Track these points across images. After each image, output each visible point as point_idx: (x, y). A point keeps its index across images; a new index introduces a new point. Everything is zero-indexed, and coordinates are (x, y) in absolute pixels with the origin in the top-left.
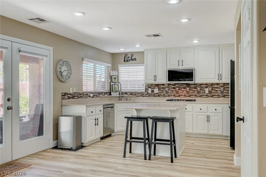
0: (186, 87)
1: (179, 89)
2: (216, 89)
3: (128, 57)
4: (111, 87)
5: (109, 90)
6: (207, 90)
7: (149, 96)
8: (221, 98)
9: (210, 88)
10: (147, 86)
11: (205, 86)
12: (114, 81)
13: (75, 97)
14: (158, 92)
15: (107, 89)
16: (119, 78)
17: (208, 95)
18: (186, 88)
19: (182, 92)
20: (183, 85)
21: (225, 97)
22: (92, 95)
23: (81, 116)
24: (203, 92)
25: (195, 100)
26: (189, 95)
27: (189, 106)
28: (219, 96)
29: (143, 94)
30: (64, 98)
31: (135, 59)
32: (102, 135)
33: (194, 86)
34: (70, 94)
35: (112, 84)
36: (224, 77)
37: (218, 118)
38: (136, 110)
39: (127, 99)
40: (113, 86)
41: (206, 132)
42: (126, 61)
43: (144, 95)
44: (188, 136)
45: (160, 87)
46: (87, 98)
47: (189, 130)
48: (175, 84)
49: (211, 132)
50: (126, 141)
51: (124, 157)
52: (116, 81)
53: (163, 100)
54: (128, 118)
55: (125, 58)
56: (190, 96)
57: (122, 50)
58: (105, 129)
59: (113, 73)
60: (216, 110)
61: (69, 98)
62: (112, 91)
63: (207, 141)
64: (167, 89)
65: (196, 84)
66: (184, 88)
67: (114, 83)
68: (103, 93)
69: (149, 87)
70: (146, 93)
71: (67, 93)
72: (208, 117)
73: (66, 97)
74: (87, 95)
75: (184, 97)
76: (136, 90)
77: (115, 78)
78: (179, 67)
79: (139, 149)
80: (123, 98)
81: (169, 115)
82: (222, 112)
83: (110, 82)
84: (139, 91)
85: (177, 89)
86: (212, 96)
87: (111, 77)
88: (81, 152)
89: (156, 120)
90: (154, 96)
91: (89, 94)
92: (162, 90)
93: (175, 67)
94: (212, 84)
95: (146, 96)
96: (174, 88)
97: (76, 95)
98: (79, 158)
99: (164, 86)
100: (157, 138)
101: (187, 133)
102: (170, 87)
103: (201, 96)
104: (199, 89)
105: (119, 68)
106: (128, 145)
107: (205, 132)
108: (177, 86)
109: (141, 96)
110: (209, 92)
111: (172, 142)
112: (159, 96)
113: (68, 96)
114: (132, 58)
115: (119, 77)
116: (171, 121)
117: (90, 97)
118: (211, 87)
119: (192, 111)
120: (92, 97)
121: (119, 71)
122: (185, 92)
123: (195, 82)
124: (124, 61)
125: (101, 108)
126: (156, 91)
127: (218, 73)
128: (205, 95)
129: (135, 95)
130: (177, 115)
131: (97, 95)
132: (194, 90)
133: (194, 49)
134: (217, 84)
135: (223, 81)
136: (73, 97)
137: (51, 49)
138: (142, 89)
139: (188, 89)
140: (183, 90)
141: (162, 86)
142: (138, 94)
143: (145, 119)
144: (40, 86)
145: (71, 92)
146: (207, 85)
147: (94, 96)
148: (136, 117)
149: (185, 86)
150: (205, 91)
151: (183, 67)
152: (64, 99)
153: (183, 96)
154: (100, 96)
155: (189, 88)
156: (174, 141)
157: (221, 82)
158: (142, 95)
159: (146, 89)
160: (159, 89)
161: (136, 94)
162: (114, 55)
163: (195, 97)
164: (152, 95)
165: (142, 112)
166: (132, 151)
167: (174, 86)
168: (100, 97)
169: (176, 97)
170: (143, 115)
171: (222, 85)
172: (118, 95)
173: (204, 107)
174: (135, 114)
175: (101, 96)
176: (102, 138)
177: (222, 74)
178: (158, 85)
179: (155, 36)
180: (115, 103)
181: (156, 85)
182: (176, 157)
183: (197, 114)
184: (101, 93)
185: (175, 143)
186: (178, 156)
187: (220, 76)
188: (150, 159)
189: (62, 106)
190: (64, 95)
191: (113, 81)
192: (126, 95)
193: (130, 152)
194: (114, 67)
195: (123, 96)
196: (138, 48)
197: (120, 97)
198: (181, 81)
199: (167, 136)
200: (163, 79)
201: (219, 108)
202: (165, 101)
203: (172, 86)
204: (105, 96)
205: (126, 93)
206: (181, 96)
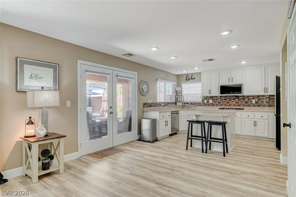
1: (230, 100)
2: (262, 100)
3: (189, 77)
4: (176, 98)
5: (175, 101)
6: (254, 101)
7: (205, 105)
8: (266, 108)
9: (257, 100)
10: (203, 98)
11: (252, 97)
14: (212, 102)
15: (173, 100)
16: (182, 93)
17: (255, 105)
18: (236, 99)
19: (232, 102)
20: (232, 97)
21: (270, 107)
22: (163, 105)
23: (156, 119)
24: (251, 102)
25: (243, 109)
27: (238, 113)
28: (264, 106)
31: (194, 78)
32: (170, 133)
33: (242, 97)
34: (149, 104)
35: (177, 96)
36: (269, 90)
37: (264, 124)
38: (196, 115)
39: (188, 108)
40: (178, 98)
41: (254, 135)
42: (188, 80)
43: (201, 105)
44: (238, 136)
45: (214, 99)
46: (160, 107)
47: (238, 132)
48: (226, 96)
49: (258, 135)
50: (188, 138)
51: (187, 149)
52: (180, 94)
53: (216, 109)
54: (190, 122)
55: (186, 78)
56: (238, 106)
57: (184, 72)
58: (172, 129)
59: (178, 89)
60: (262, 117)
61: (148, 106)
62: (177, 102)
63: (254, 142)
64: (219, 100)
65: (244, 96)
66: (234, 99)
67: (179, 96)
68: (171, 103)
69: (205, 99)
70: (203, 103)
71: (147, 103)
72: (255, 123)
74: (160, 104)
76: (195, 101)
77: (179, 92)
78: (229, 83)
79: (198, 144)
80: (185, 107)
81: (221, 120)
82: (267, 119)
83: (176, 96)
84: (197, 102)
85: (228, 100)
86: (258, 106)
87: (176, 92)
88: (156, 144)
89: (211, 123)
90: (209, 105)
91: (161, 104)
92: (215, 100)
93: (226, 83)
94: (258, 96)
95: (203, 106)
96: (225, 99)
97: (153, 105)
98: (155, 148)
99: (217, 98)
100: (212, 137)
101: (236, 135)
102: (222, 99)
103: (248, 106)
104: (246, 100)
105: (182, 85)
106: (190, 141)
107: (252, 134)
108: (227, 97)
109: (199, 105)
110: (256, 102)
111: (224, 140)
112: (213, 105)
113: (147, 105)
114: (192, 78)
115: (182, 91)
116: (223, 125)
117: (162, 106)
118: (257, 98)
119: (240, 117)
121: (182, 88)
122: (235, 102)
123: (243, 94)
124: (186, 80)
125: (170, 114)
126: (211, 101)
127: (264, 87)
128: (253, 104)
130: (228, 120)
131: (167, 104)
132: (242, 100)
133: (242, 69)
134: (263, 96)
135: (268, 93)
136: (151, 106)
137: (136, 73)
138: (200, 100)
139: (237, 100)
140: (233, 100)
141: (215, 98)
143: (202, 123)
144: (129, 98)
145: (149, 102)
146: (254, 97)
147: (164, 105)
148: (196, 121)
149: (234, 97)
150: (252, 102)
151: (233, 83)
152: (144, 107)
153: (233, 106)
156: (226, 140)
157: (266, 94)
159: (202, 100)
160: (213, 100)
161: (195, 104)
162: (178, 76)
163: (243, 106)
164: (207, 105)
165: (200, 117)
166: (193, 146)
167: (226, 98)
169: (227, 106)
170: (201, 119)
171: (267, 97)
172: (181, 105)
173: (251, 114)
174: (195, 119)
175: (170, 105)
176: (171, 135)
177: (267, 88)
178: (212, 97)
179: (209, 60)
180: (179, 110)
181: (210, 97)
182: (227, 152)
183: (245, 120)
184: (170, 103)
185: (226, 142)
186: (229, 152)
187: (266, 90)
188: (206, 152)
189: (143, 112)
190: (145, 104)
191: (178, 95)
192: (188, 105)
193: (191, 146)
194: (179, 85)
195: (185, 105)
196: (196, 70)
197: (183, 106)
198: (231, 94)
199: (220, 136)
200: (216, 92)
201: (265, 115)
202: (218, 109)
203: (223, 98)
204: (172, 105)
205: (187, 103)
206: (231, 106)
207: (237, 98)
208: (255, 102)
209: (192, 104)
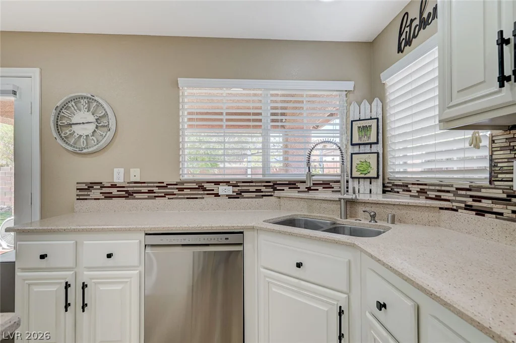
3: (412, 21)
12: (360, 138)
13: (134, 195)
16: (386, 127)
29: (478, 199)
30: (89, 195)
34: (114, 186)
39: (373, 217)
40: (355, 158)
43: (486, 204)
46: (203, 198)
52: (369, 138)
59: (363, 111)
61: (109, 196)
62: (352, 178)
67: (360, 149)
68: (304, 186)
71: (101, 183)
73: (95, 193)
74: (201, 189)
77: (365, 128)
83: (347, 146)
84: (461, 180)
97: (145, 190)
109: (468, 208)
113: (106, 190)
115: (387, 120)
120: (230, 197)
129: (438, 198)
136: (129, 195)
137: (34, 72)
142: (449, 196)
145: (119, 180)
147: (240, 192)
152: (86, 199)
154: (277, 193)
158: (470, 201)
161: (444, 196)
168: (279, 198)
175: (288, 192)
184: (293, 184)
190: (87, 188)
191: (356, 140)
204: (312, 194)
209: (422, 192)
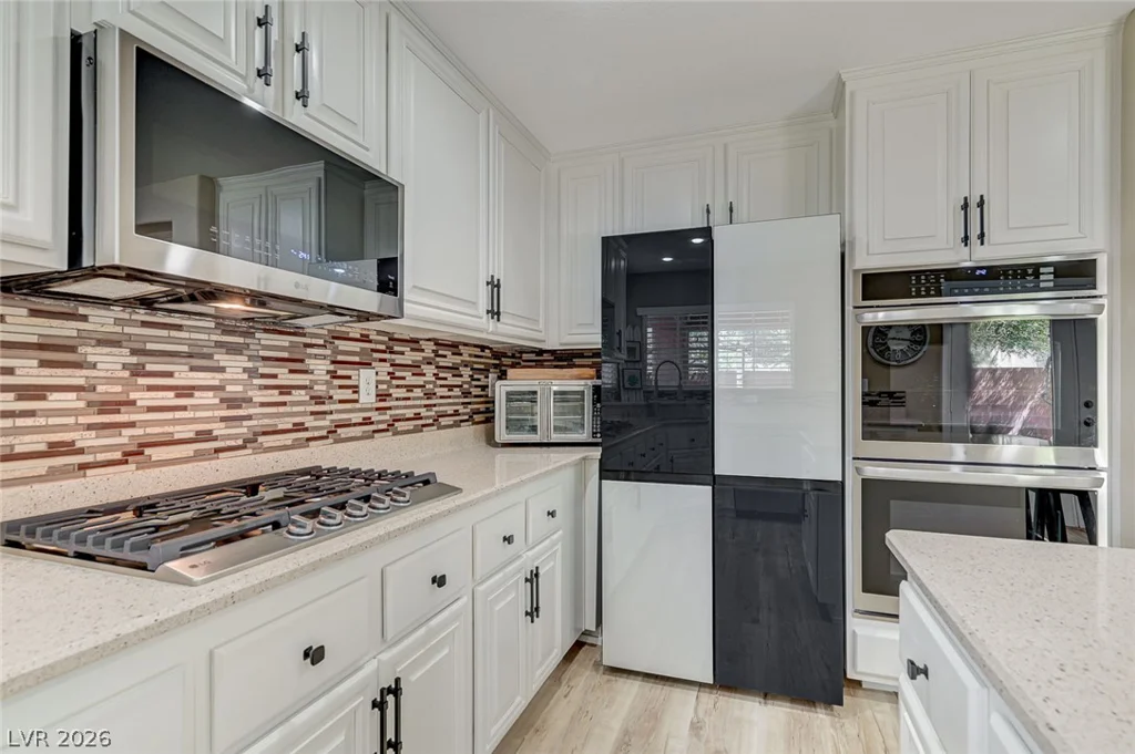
0: (219, 344)
1: (137, 371)
6: (368, 382)
9: (383, 371)
11: (355, 347)
17: (375, 416)
18: (222, 358)
19: (168, 398)
20: (179, 327)
24: (348, 394)
26: (243, 430)
33: (286, 341)
75: (199, 456)
86: (391, 426)
104: (320, 368)
110: (382, 396)
118: (384, 360)
122: (209, 398)
128: (357, 417)
132: (283, 377)
139: (235, 366)
140: (183, 375)
146: (368, 346)
150: (355, 389)
153: (188, 450)
155: (242, 362)
169: (83, 467)
187: (495, 295)
206: (156, 454)
207: (233, 350)
208: (373, 398)
